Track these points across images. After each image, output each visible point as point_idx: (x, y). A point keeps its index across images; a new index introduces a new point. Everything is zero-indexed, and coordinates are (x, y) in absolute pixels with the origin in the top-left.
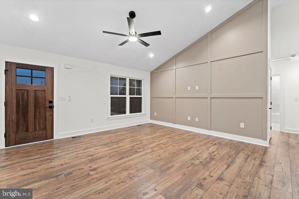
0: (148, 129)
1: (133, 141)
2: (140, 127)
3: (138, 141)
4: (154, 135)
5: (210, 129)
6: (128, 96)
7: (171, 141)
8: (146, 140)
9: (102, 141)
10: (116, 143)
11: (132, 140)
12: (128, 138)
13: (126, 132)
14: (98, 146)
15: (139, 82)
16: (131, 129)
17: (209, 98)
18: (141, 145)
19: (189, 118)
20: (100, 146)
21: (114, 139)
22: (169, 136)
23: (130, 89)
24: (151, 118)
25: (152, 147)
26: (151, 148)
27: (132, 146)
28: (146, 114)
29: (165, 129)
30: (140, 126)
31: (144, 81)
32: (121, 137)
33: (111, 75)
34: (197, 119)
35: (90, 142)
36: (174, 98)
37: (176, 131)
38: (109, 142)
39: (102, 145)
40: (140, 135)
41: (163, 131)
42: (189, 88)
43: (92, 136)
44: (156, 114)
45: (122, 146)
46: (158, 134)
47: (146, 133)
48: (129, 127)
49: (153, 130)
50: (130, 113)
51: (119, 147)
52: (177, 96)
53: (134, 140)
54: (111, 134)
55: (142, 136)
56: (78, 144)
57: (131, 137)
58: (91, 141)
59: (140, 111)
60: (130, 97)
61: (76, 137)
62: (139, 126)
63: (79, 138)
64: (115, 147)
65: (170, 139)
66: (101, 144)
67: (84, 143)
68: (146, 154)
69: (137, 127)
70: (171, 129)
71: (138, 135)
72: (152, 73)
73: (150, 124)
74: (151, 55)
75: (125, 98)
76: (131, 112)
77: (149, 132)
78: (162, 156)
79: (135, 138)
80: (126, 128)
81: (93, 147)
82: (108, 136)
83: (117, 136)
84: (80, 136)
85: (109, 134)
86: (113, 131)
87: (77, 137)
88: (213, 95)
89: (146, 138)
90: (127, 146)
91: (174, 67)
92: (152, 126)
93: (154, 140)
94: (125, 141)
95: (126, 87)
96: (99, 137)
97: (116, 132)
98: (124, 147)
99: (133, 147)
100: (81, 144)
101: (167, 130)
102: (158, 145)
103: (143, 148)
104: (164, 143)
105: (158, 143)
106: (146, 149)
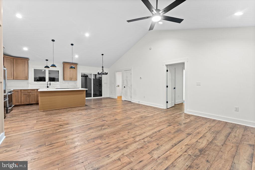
25: (135, 144)
26: (135, 142)
68: (141, 134)
78: (127, 132)
102: (126, 147)
103: (145, 142)
104: (116, 151)
105: (124, 152)
106: (142, 140)
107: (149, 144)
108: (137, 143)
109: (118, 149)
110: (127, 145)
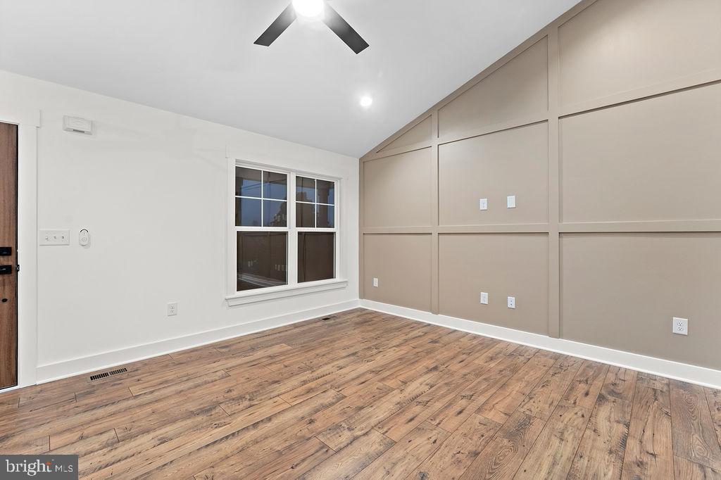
0: (356, 331)
1: (309, 391)
2: (330, 325)
3: (328, 386)
4: (380, 360)
5: (560, 335)
6: (292, 231)
7: (441, 383)
8: (357, 382)
9: (199, 392)
10: (247, 403)
11: (305, 382)
12: (292, 375)
13: (285, 347)
14: (174, 421)
15: (326, 189)
16: (304, 333)
17: (554, 236)
18: (338, 408)
19: (484, 298)
20: (184, 419)
21: (243, 380)
22: (429, 363)
23: (299, 208)
24: (363, 295)
25: (381, 417)
26: (380, 425)
27: (307, 419)
28: (346, 282)
29: (407, 330)
30: (331, 322)
31: (341, 182)
32: (267, 370)
33: (237, 161)
34: (511, 302)
35: (150, 397)
36: (435, 236)
37: (446, 339)
38: (221, 399)
39: (192, 414)
40: (333, 360)
41: (406, 341)
42: (483, 204)
43: (167, 366)
44: (376, 282)
45: (269, 419)
46: (391, 354)
47: (352, 350)
48: (295, 326)
49: (373, 335)
50: (300, 280)
51: (255, 425)
52: (444, 227)
53: (312, 385)
54: (234, 355)
55: (341, 363)
56: (100, 412)
57: (302, 370)
58: (156, 394)
59: (330, 275)
60: (300, 233)
61: (106, 375)
62: (327, 322)
63: (118, 376)
64: (240, 421)
65: (436, 373)
66: (192, 407)
67: (124, 405)
69: (319, 324)
70: (425, 329)
71: (325, 359)
72: (364, 162)
73: (359, 313)
74: (366, 101)
75: (285, 234)
76: (302, 278)
77: (363, 346)
79: (315, 374)
80: (286, 329)
81: (154, 430)
82: (220, 366)
83: (254, 364)
84: (122, 370)
85: (227, 359)
86: (243, 344)
87: (112, 373)
88: (567, 225)
89: (354, 375)
90: (289, 416)
91: (435, 141)
92: (365, 319)
93: (383, 379)
94: (282, 388)
95: (288, 201)
96: (190, 370)
97: (253, 349)
98: (276, 421)
99: (311, 422)
100: (112, 409)
101: (415, 333)
102: (402, 407)
103: (349, 429)
104: (420, 395)
105: (401, 395)
106: (360, 433)
107: (337, 420)
108: (373, 421)
109: (419, 399)
110: (403, 411)
